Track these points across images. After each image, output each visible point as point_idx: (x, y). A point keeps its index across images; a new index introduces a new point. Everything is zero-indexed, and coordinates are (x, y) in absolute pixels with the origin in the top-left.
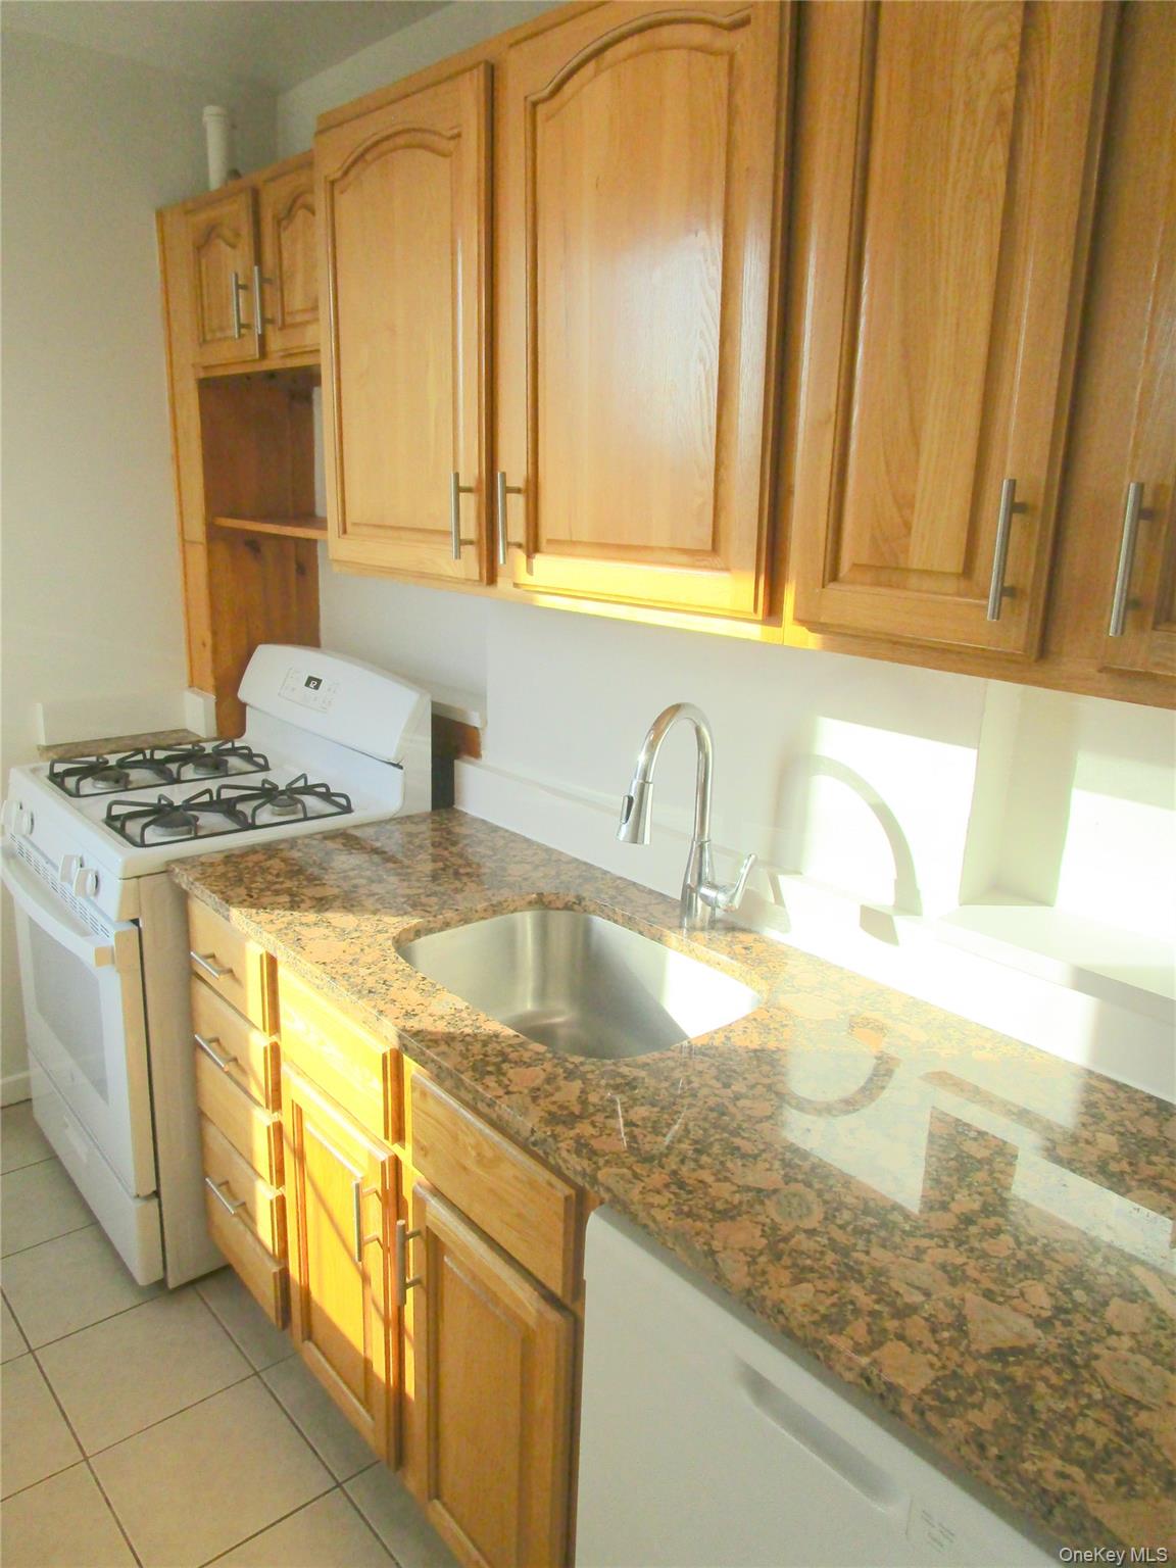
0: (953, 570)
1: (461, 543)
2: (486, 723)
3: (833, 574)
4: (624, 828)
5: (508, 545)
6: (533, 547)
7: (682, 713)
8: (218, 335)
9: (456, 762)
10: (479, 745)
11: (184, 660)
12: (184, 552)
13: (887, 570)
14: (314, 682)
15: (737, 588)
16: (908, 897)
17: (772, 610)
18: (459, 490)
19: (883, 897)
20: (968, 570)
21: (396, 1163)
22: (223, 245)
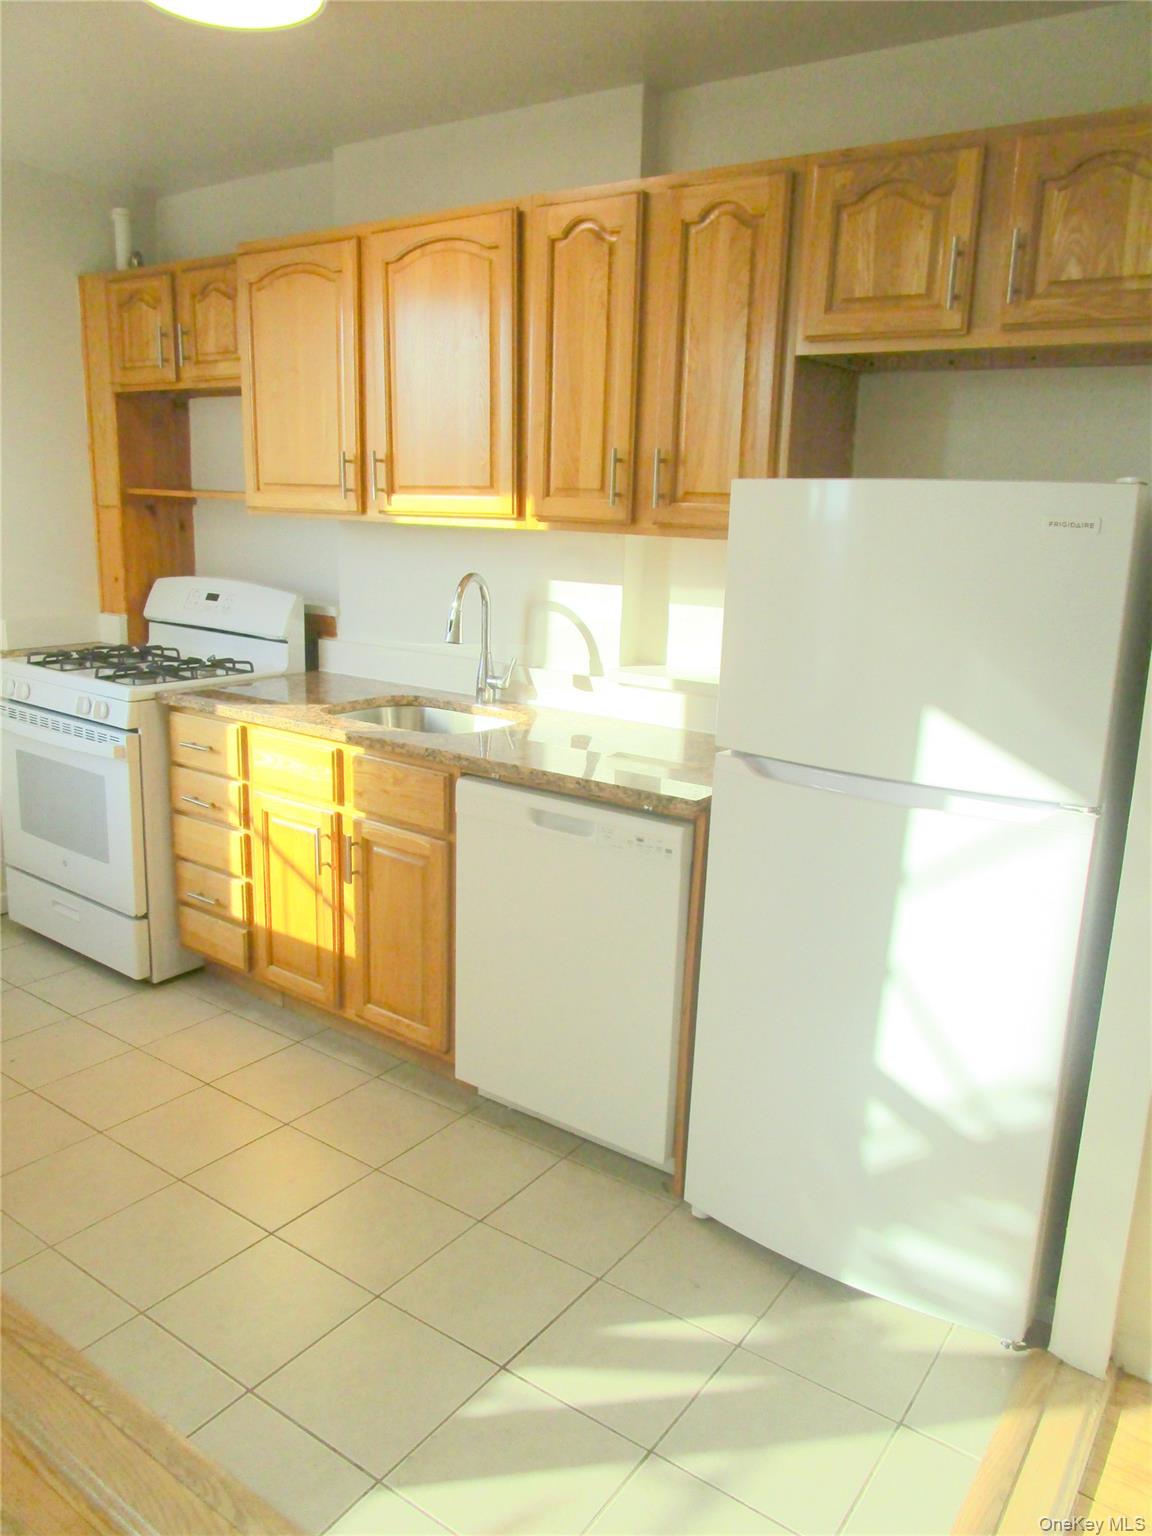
0: (595, 487)
1: (347, 490)
2: (339, 614)
3: (547, 494)
4: (449, 635)
5: (377, 490)
6: (391, 490)
7: (475, 578)
8: (139, 364)
9: (320, 641)
10: (335, 628)
11: (96, 590)
12: (98, 514)
13: (571, 490)
14: (213, 597)
15: (504, 502)
16: (596, 667)
17: (521, 513)
18: (345, 461)
19: (584, 670)
20: (603, 487)
21: (339, 817)
22: (144, 307)
